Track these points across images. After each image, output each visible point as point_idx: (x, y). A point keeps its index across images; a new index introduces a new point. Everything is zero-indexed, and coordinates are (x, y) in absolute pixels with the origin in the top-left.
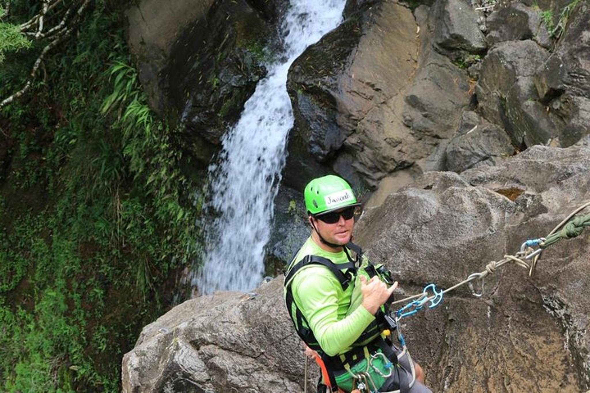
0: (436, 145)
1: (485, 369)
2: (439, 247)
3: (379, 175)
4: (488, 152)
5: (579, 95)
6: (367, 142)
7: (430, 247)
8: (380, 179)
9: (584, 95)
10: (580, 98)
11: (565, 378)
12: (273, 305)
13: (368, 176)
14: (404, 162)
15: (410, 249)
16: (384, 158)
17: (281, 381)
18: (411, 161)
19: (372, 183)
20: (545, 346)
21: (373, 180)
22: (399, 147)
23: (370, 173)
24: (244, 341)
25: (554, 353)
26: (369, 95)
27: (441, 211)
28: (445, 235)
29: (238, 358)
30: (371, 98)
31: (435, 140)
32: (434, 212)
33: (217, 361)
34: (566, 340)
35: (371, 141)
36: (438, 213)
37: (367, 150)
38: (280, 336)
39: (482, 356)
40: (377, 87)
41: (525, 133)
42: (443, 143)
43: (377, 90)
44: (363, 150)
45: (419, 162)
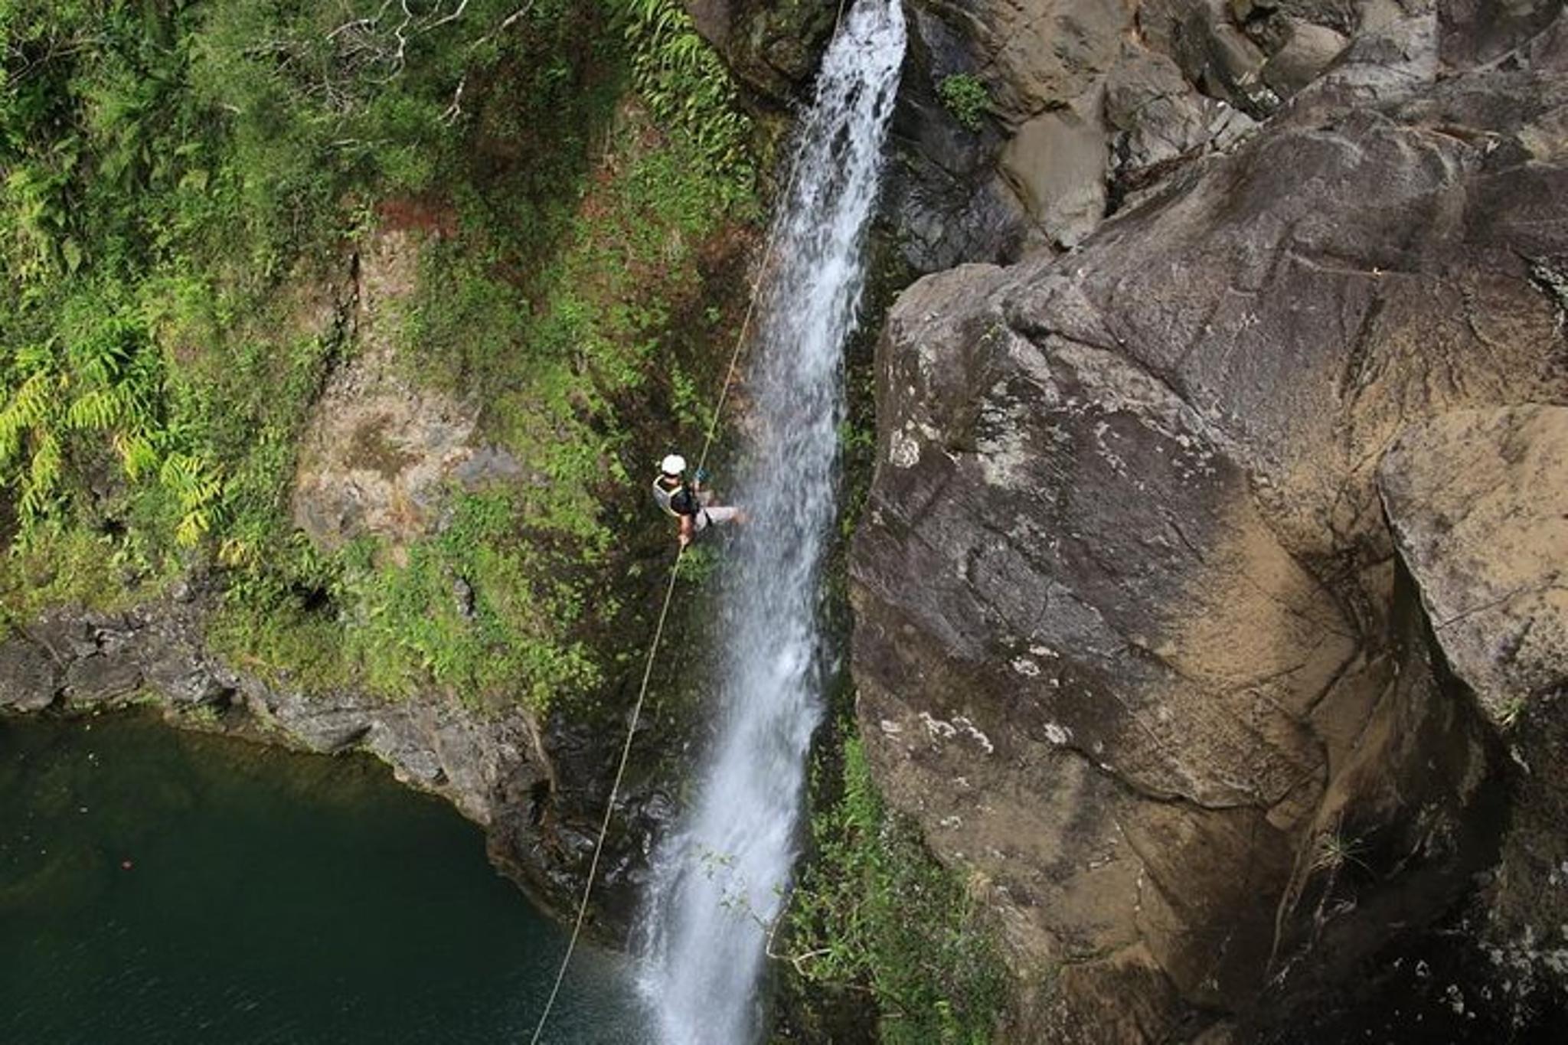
0: (1091, 80)
1: (1425, 361)
2: (1365, 207)
3: (1020, 117)
4: (1164, 89)
5: (1295, 15)
6: (1008, 76)
7: (1353, 206)
8: (1021, 123)
9: (1302, 16)
10: (1297, 19)
11: (1550, 370)
12: (1133, 283)
13: (1004, 119)
14: (1055, 102)
15: (1323, 209)
16: (1030, 97)
17: (1143, 378)
18: (1063, 101)
19: (1010, 128)
20: (1524, 331)
21: (1010, 123)
22: (1049, 83)
23: (1006, 115)
24: (1098, 330)
25: (1538, 339)
26: (1010, 15)
27: (1367, 158)
28: (1374, 191)
29: (1088, 350)
30: (1013, 20)
31: (1091, 75)
32: (1357, 161)
33: (1063, 354)
34: (1557, 323)
35: (1013, 74)
36: (1363, 161)
37: (1007, 86)
38: (1146, 323)
39: (1423, 345)
40: (1020, 5)
41: (1207, 65)
42: (1101, 78)
43: (1020, 9)
44: (1001, 86)
45: (1073, 102)
